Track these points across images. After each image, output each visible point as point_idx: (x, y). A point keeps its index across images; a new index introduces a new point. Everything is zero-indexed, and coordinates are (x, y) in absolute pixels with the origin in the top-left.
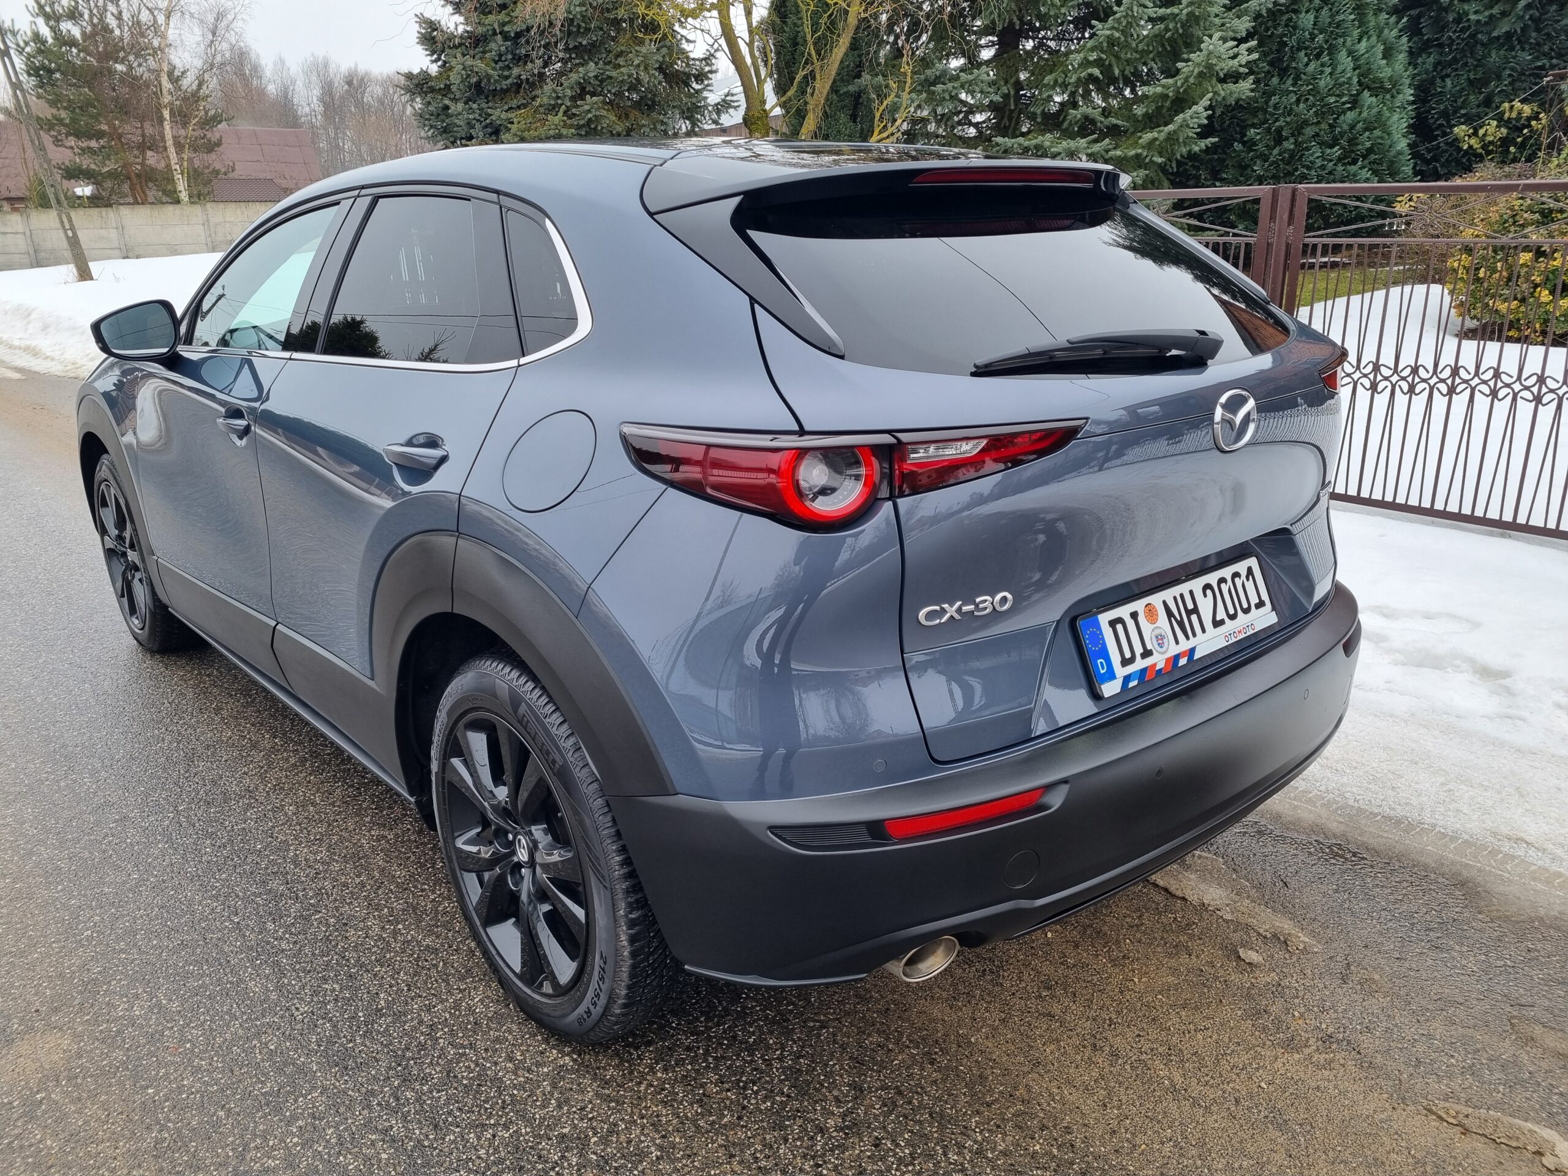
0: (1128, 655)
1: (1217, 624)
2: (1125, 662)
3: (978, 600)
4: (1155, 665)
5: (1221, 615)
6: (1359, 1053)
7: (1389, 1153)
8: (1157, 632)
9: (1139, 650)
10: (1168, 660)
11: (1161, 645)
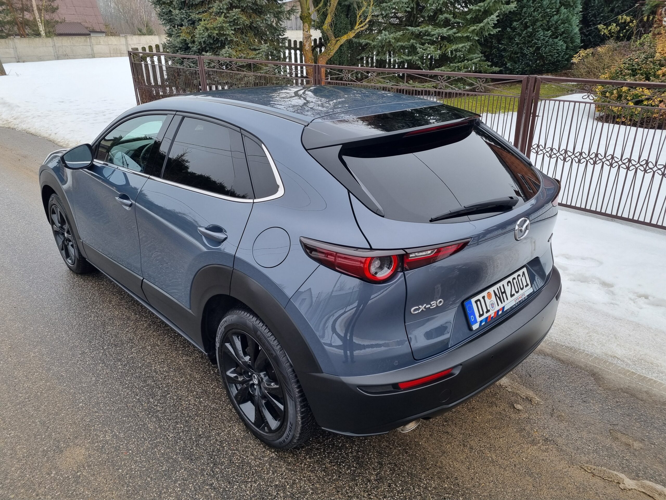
0: (481, 313)
1: (512, 296)
2: (480, 316)
3: (432, 303)
4: (490, 315)
5: (513, 292)
6: (557, 445)
7: (567, 484)
8: (491, 302)
9: (485, 310)
10: (495, 313)
11: (493, 307)
